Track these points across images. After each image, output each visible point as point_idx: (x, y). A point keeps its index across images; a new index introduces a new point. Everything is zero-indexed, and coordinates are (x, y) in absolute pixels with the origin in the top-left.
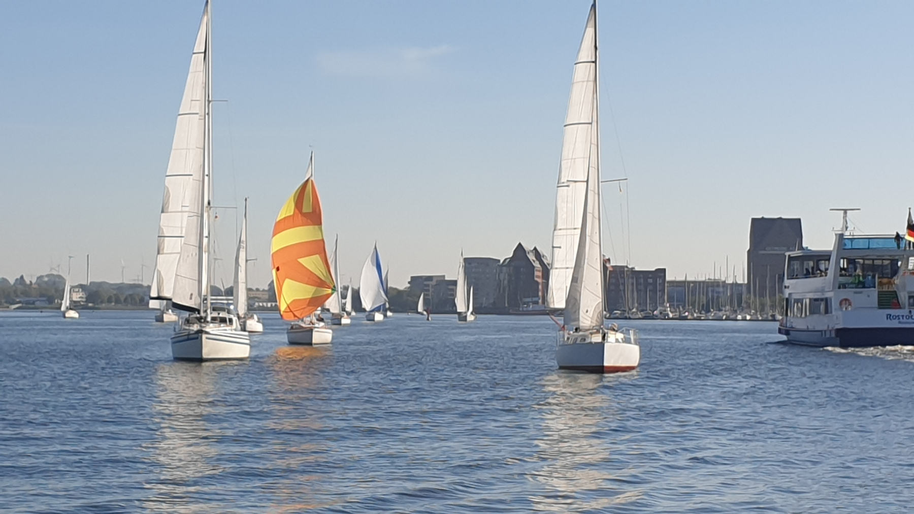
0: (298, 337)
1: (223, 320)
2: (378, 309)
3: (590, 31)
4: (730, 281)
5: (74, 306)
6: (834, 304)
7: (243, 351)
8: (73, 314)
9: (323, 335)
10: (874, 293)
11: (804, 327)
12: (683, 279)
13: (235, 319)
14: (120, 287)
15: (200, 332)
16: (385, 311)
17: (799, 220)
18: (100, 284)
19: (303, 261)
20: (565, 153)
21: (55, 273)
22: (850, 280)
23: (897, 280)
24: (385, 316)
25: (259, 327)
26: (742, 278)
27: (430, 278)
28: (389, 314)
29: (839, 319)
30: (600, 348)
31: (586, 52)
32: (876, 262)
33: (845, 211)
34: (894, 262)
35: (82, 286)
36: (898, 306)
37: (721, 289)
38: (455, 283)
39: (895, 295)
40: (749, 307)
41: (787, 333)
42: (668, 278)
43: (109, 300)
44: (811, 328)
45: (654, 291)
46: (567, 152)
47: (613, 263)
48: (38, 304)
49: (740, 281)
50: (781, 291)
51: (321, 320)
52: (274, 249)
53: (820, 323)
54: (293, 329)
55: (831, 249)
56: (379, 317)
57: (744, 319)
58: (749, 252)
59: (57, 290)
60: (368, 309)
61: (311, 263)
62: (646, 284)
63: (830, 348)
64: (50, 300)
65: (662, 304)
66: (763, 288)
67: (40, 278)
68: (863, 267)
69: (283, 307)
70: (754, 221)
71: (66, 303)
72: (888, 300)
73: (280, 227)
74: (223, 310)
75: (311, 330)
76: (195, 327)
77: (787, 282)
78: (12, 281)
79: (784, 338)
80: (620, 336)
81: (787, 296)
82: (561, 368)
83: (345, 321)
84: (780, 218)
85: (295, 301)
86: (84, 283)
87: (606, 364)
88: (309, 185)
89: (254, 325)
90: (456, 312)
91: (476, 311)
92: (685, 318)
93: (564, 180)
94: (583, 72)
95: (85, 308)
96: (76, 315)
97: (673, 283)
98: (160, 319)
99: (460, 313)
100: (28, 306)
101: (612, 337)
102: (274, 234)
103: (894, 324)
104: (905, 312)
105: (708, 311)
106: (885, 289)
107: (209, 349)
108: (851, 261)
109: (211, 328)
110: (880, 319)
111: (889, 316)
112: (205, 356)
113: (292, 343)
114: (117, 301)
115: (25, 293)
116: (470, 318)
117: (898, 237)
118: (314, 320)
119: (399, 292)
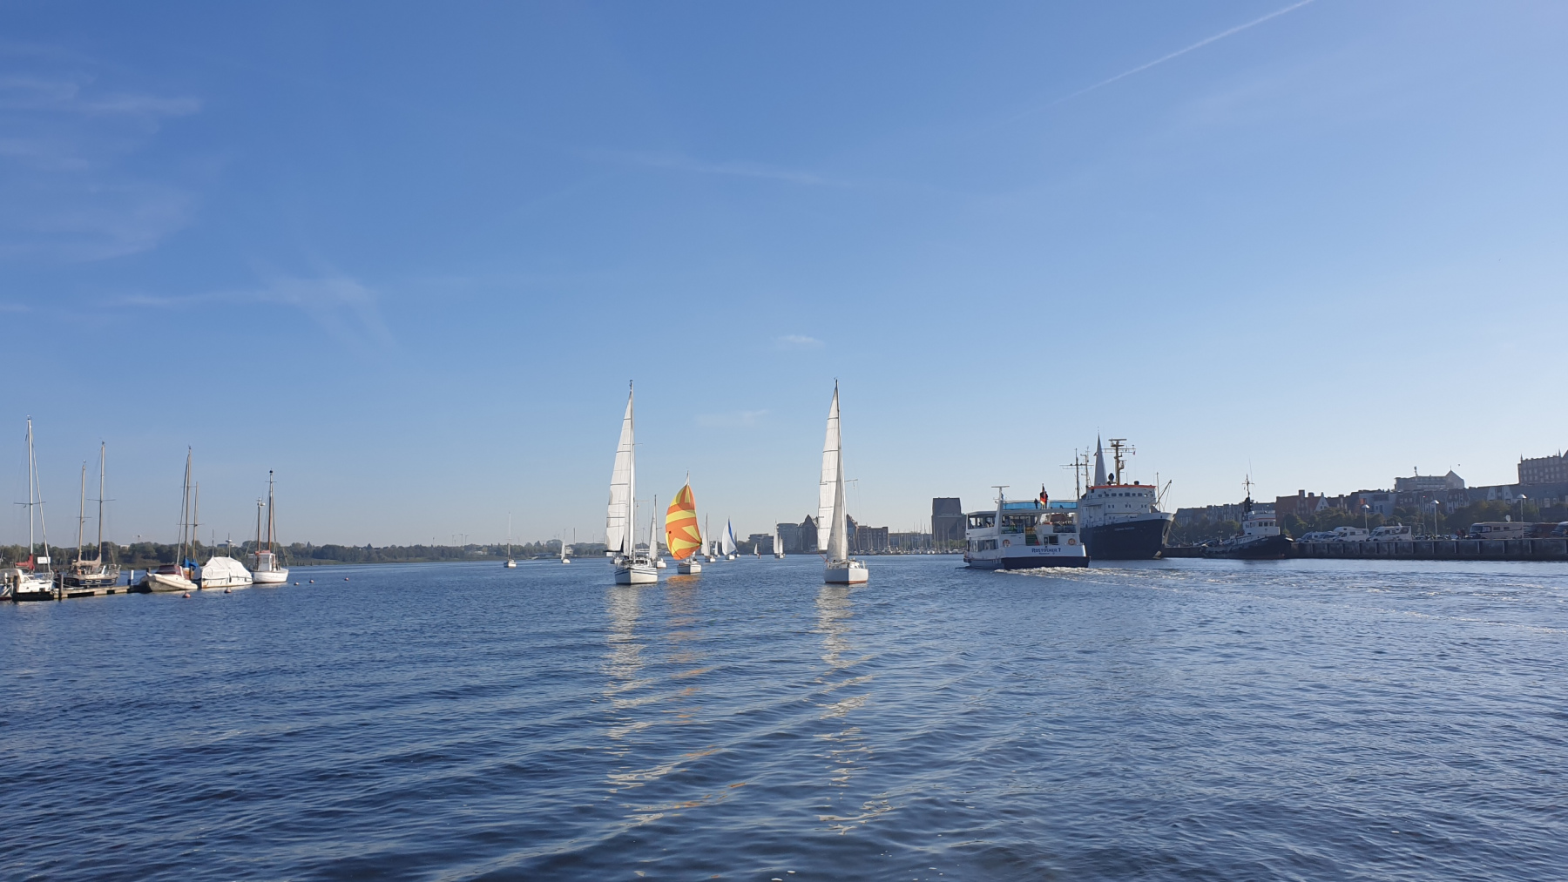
0: (684, 570)
1: (642, 562)
2: (732, 553)
3: (835, 402)
4: (923, 533)
5: (567, 556)
6: (1000, 543)
7: (654, 578)
8: (567, 561)
9: (696, 568)
10: (1023, 536)
11: (981, 558)
12: (897, 532)
13: (649, 561)
14: (592, 546)
15: (629, 568)
16: (736, 554)
17: (959, 499)
18: (581, 544)
19: (685, 529)
20: (824, 467)
21: (557, 538)
22: (1008, 528)
23: (1036, 528)
24: (736, 557)
25: (664, 565)
26: (929, 531)
27: (760, 535)
28: (738, 555)
29: (1002, 552)
30: (846, 571)
31: (833, 413)
32: (1022, 518)
33: (1001, 488)
34: (1033, 517)
35: (571, 546)
36: (1037, 543)
37: (918, 537)
38: (773, 537)
39: (1035, 537)
40: (933, 546)
41: (969, 561)
42: (890, 532)
43: (586, 553)
44: (985, 558)
45: (882, 539)
46: (825, 466)
47: (859, 524)
48: (547, 556)
49: (928, 533)
50: (964, 536)
51: (695, 560)
52: (667, 522)
53: (991, 555)
54: (681, 566)
55: (996, 510)
56: (732, 557)
57: (931, 553)
58: (933, 517)
59: (557, 548)
60: (725, 554)
61: (689, 530)
62: (878, 536)
63: (999, 570)
64: (554, 554)
65: (886, 546)
66: (941, 535)
67: (548, 542)
68: (1014, 521)
69: (673, 553)
70: (935, 500)
71: (563, 555)
72: (1032, 540)
73: (671, 510)
74: (642, 556)
75: (689, 566)
76: (627, 567)
77: (967, 531)
78: (533, 545)
79: (968, 564)
80: (857, 564)
81: (968, 539)
82: (827, 583)
83: (712, 560)
84: (948, 498)
85: (680, 550)
86: (573, 543)
87: (850, 580)
88: (688, 490)
89: (661, 564)
90: (773, 553)
91: (784, 552)
92: (899, 554)
93: (824, 481)
94: (832, 424)
95: (573, 557)
96: (568, 562)
97: (891, 534)
98: (613, 562)
99: (776, 554)
100: (542, 557)
101: (853, 565)
102: (668, 514)
103: (1037, 554)
104: (1043, 547)
105: (911, 549)
106: (1029, 533)
107: (635, 577)
108: (1007, 517)
109: (635, 567)
110: (1028, 552)
111: (1033, 550)
112: (632, 582)
113: (679, 573)
114: (590, 553)
115: (541, 551)
116: (782, 557)
117: (1036, 502)
118: (691, 560)
119: (744, 543)
